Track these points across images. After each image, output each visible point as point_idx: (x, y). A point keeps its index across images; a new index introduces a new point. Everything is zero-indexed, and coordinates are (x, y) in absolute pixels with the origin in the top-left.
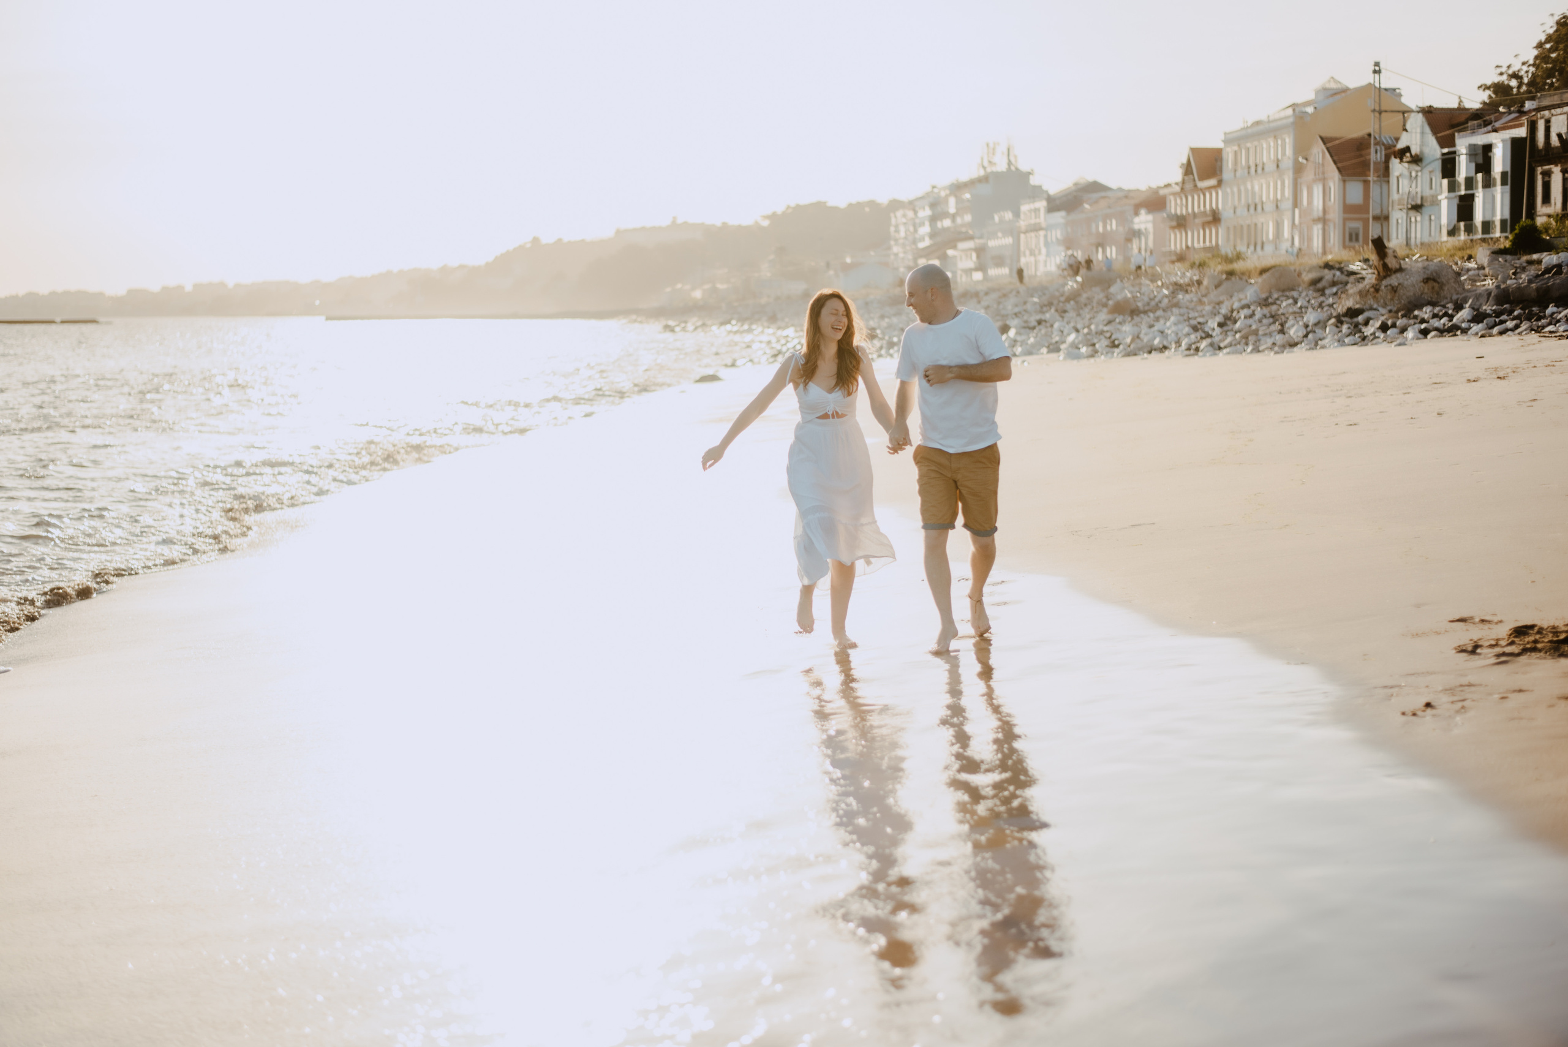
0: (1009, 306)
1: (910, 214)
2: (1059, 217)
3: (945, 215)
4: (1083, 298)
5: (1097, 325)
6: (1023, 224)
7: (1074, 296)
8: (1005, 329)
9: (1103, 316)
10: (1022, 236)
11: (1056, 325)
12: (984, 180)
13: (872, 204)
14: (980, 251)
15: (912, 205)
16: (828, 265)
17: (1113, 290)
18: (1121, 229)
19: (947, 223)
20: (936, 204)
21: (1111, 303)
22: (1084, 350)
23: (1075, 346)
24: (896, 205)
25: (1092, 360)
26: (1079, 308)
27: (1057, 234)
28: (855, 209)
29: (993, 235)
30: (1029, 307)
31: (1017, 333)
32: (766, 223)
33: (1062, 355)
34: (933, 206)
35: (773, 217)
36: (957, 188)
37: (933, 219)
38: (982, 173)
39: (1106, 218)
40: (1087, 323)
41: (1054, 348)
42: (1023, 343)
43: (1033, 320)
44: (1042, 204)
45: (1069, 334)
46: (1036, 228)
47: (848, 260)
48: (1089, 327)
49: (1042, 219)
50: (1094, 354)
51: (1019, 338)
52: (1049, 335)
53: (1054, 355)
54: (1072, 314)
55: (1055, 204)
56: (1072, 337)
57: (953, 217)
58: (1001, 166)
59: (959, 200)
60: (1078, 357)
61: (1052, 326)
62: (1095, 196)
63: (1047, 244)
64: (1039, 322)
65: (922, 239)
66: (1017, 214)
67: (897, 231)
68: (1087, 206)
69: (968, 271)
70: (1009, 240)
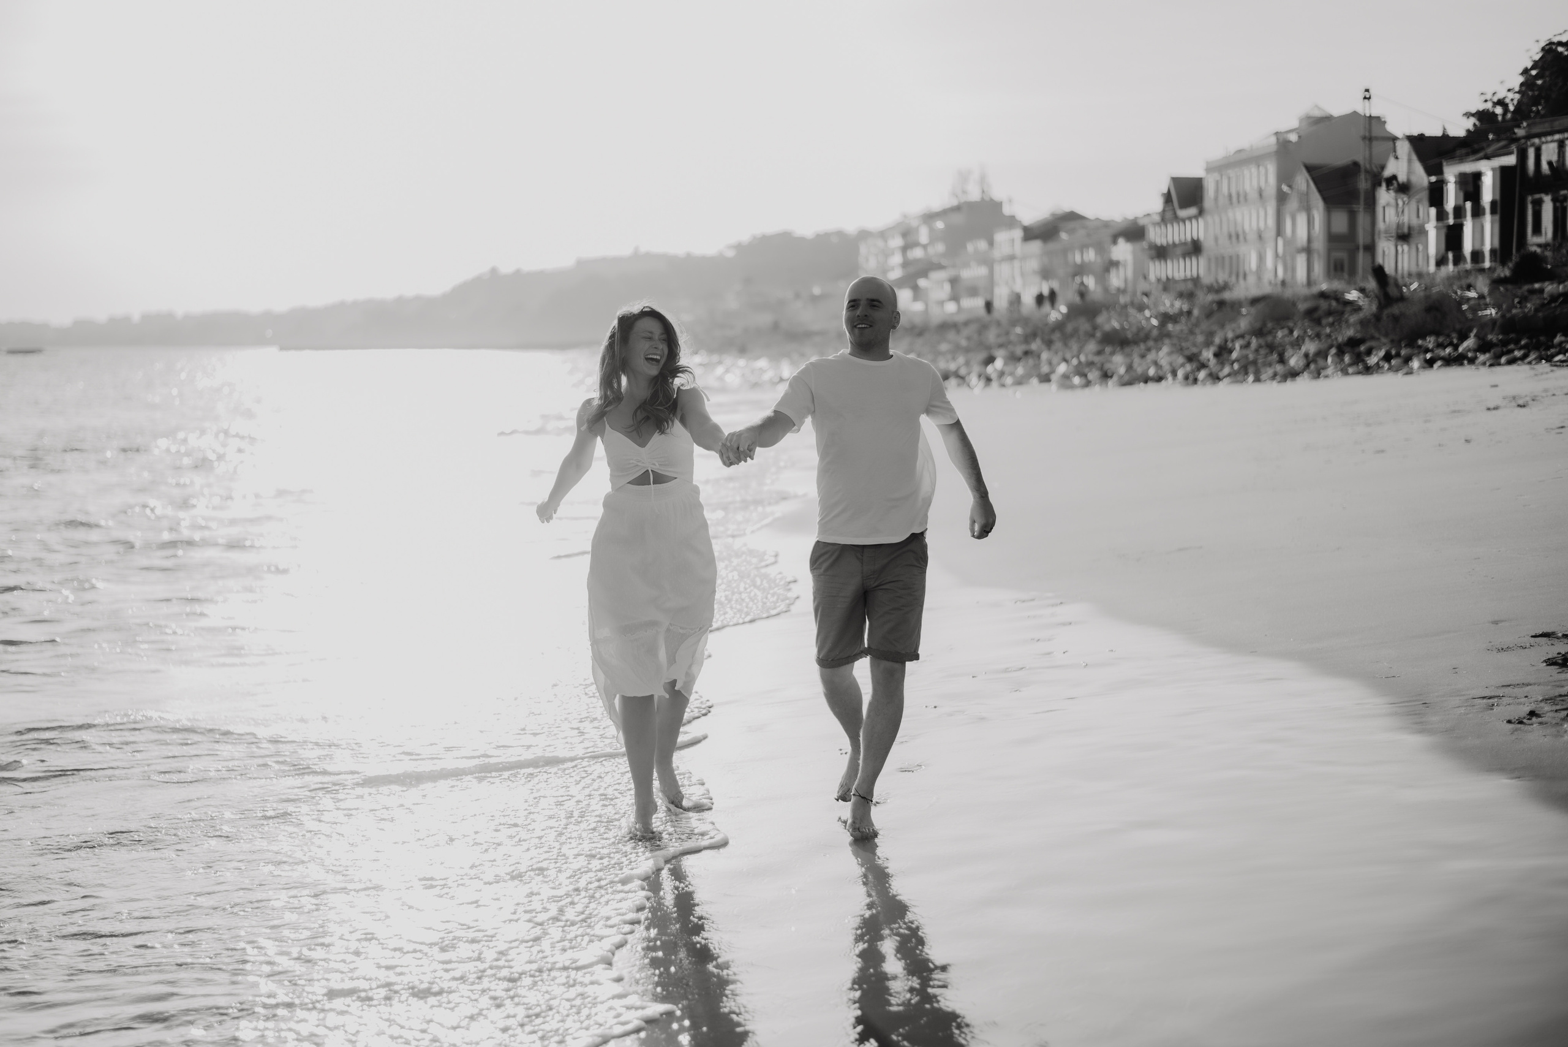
0: (991, 336)
1: (880, 243)
2: (1036, 246)
3: (916, 244)
4: (1069, 328)
5: (1086, 356)
6: (997, 253)
7: (1059, 326)
8: (991, 360)
9: (1092, 346)
10: (997, 268)
11: (1045, 356)
12: (957, 209)
13: (840, 234)
14: (954, 281)
15: (883, 235)
16: (797, 296)
17: (1100, 319)
18: (1099, 260)
19: (917, 253)
20: (908, 234)
21: (1098, 334)
22: (1077, 380)
23: (1066, 377)
24: (864, 235)
25: (1087, 391)
26: (1066, 339)
27: (1034, 264)
28: (822, 239)
29: (966, 265)
30: (1012, 338)
31: (1005, 364)
32: (730, 254)
33: (1053, 386)
34: (905, 234)
35: (739, 247)
36: (929, 217)
37: (905, 249)
38: (954, 202)
39: (1083, 247)
40: (1075, 352)
41: (1046, 379)
42: (1012, 374)
43: (1019, 350)
44: (1018, 234)
45: (1059, 364)
46: (1011, 258)
47: (817, 291)
48: (1078, 357)
49: (1019, 247)
50: (1088, 384)
51: (1008, 369)
52: (1037, 366)
53: (1045, 386)
54: (1058, 345)
55: (1030, 234)
56: (1062, 368)
57: (925, 247)
58: (974, 195)
59: (932, 230)
60: (1072, 387)
61: (1039, 357)
62: (1072, 225)
63: (1023, 275)
64: (1027, 353)
65: (893, 269)
66: (991, 243)
67: (867, 260)
68: (1064, 236)
69: (941, 303)
70: (982, 271)
